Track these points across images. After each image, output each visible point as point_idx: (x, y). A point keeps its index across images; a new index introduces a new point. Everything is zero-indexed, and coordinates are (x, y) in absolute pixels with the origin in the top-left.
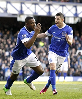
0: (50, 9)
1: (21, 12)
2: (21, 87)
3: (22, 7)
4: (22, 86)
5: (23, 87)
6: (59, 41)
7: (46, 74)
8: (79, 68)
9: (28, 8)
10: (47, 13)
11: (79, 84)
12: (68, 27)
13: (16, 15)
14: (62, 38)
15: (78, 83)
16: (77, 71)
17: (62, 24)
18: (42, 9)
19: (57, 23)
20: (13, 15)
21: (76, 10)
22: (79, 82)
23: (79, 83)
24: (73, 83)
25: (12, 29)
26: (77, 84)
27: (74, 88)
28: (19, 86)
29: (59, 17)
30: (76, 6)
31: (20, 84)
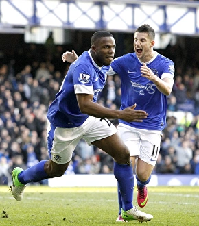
0: (102, 12)
1: (35, 22)
2: (35, 201)
3: (35, 9)
4: (36, 199)
5: (38, 201)
6: (141, 93)
7: (93, 168)
8: (173, 155)
9: (51, 11)
10: (96, 23)
11: (173, 193)
12: (162, 59)
13: (22, 27)
14: (148, 86)
15: (169, 190)
16: (168, 160)
17: (150, 52)
18: (84, 13)
19: (140, 50)
20: (15, 27)
21: (166, 16)
22: (173, 187)
23: (172, 190)
24: (158, 190)
25: (13, 62)
26: (168, 193)
27: (160, 202)
28: (29, 198)
29: (144, 35)
30: (164, 7)
31: (32, 194)
